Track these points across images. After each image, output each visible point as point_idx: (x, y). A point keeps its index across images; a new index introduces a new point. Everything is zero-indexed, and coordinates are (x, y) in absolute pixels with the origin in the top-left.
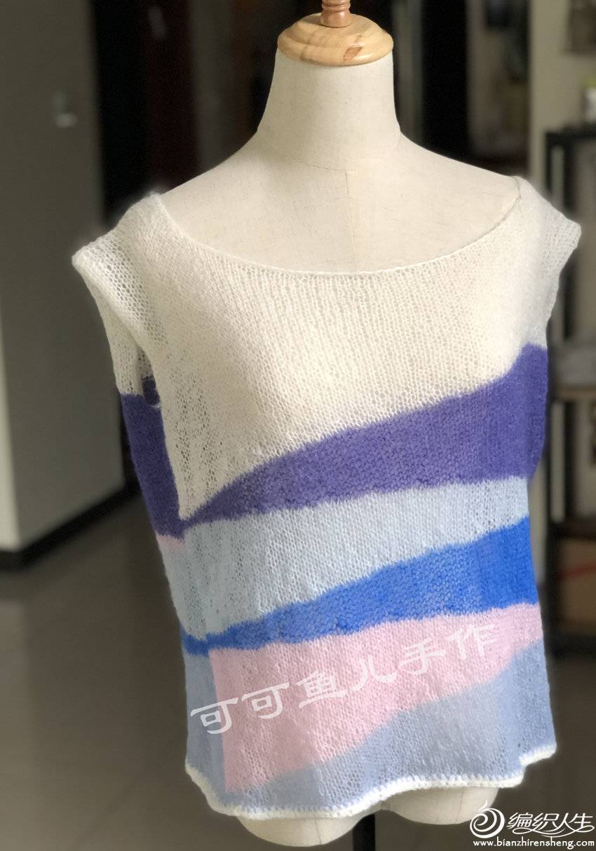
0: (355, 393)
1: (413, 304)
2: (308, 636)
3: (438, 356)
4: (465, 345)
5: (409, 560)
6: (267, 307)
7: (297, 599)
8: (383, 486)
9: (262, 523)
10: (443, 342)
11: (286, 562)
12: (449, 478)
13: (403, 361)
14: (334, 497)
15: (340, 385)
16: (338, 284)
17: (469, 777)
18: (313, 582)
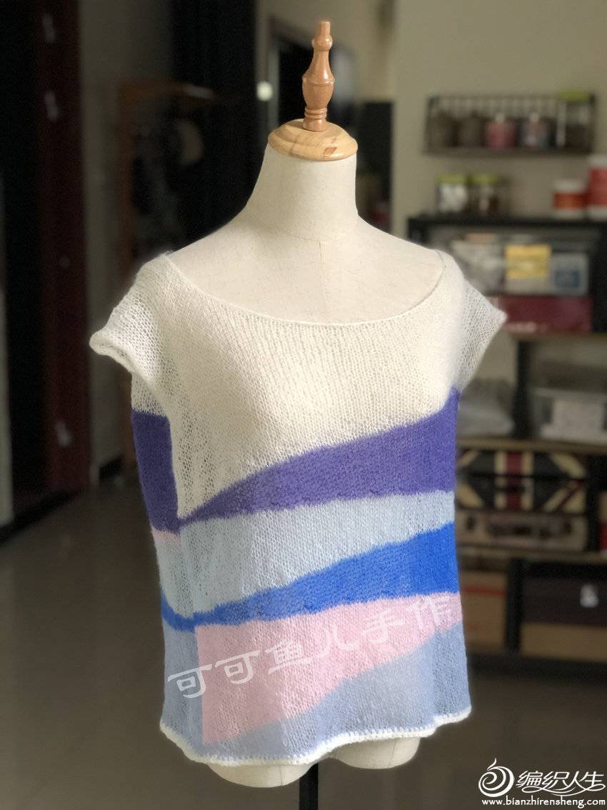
0: (329, 419)
1: (375, 351)
2: (280, 614)
3: (392, 392)
4: (413, 385)
5: (360, 555)
6: (262, 346)
7: (274, 584)
8: (345, 495)
9: (250, 522)
10: (397, 382)
11: (267, 553)
12: (393, 490)
13: (366, 395)
14: (308, 501)
15: (318, 412)
16: (317, 333)
17: (393, 730)
18: (288, 571)
